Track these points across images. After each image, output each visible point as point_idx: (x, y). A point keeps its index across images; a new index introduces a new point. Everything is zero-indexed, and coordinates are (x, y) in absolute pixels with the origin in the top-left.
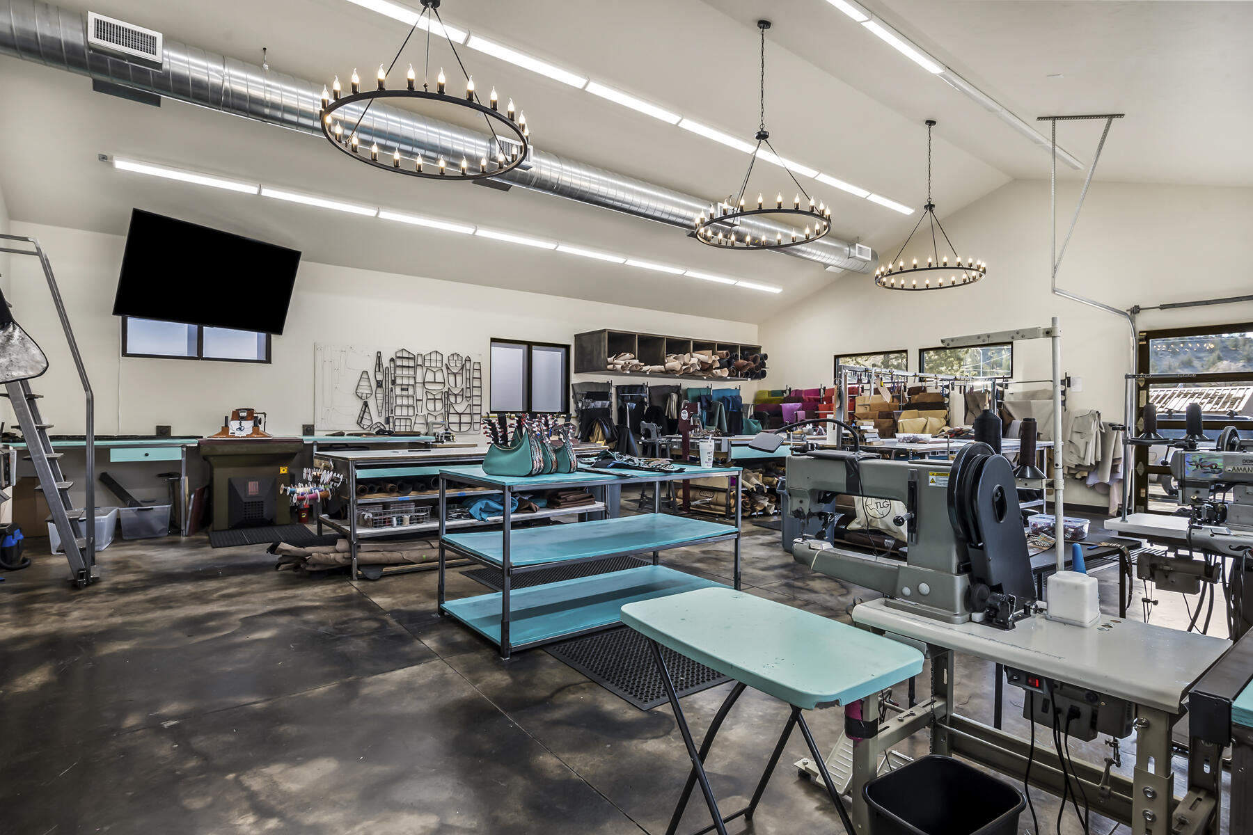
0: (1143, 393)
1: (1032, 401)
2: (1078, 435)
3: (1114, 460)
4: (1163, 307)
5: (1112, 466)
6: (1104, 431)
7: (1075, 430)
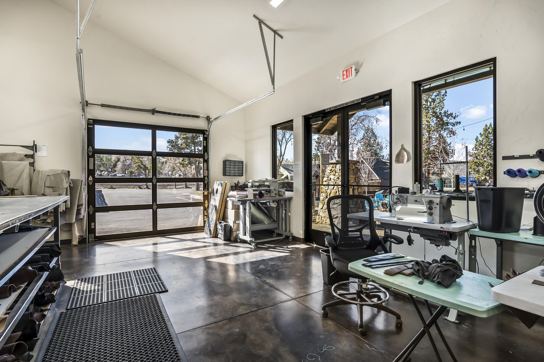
0: (91, 160)
1: (2, 161)
2: (51, 190)
3: (78, 206)
4: (103, 106)
5: (77, 210)
6: (72, 185)
7: (47, 185)
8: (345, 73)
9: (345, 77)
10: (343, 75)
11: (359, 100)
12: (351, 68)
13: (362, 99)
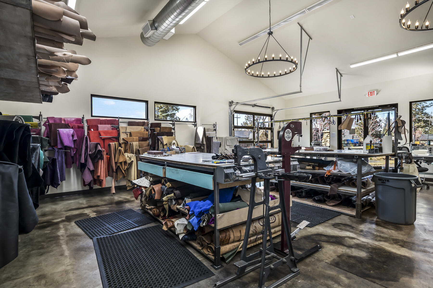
8: (370, 93)
9: (370, 95)
10: (369, 94)
11: (377, 106)
12: (374, 92)
13: (379, 106)
